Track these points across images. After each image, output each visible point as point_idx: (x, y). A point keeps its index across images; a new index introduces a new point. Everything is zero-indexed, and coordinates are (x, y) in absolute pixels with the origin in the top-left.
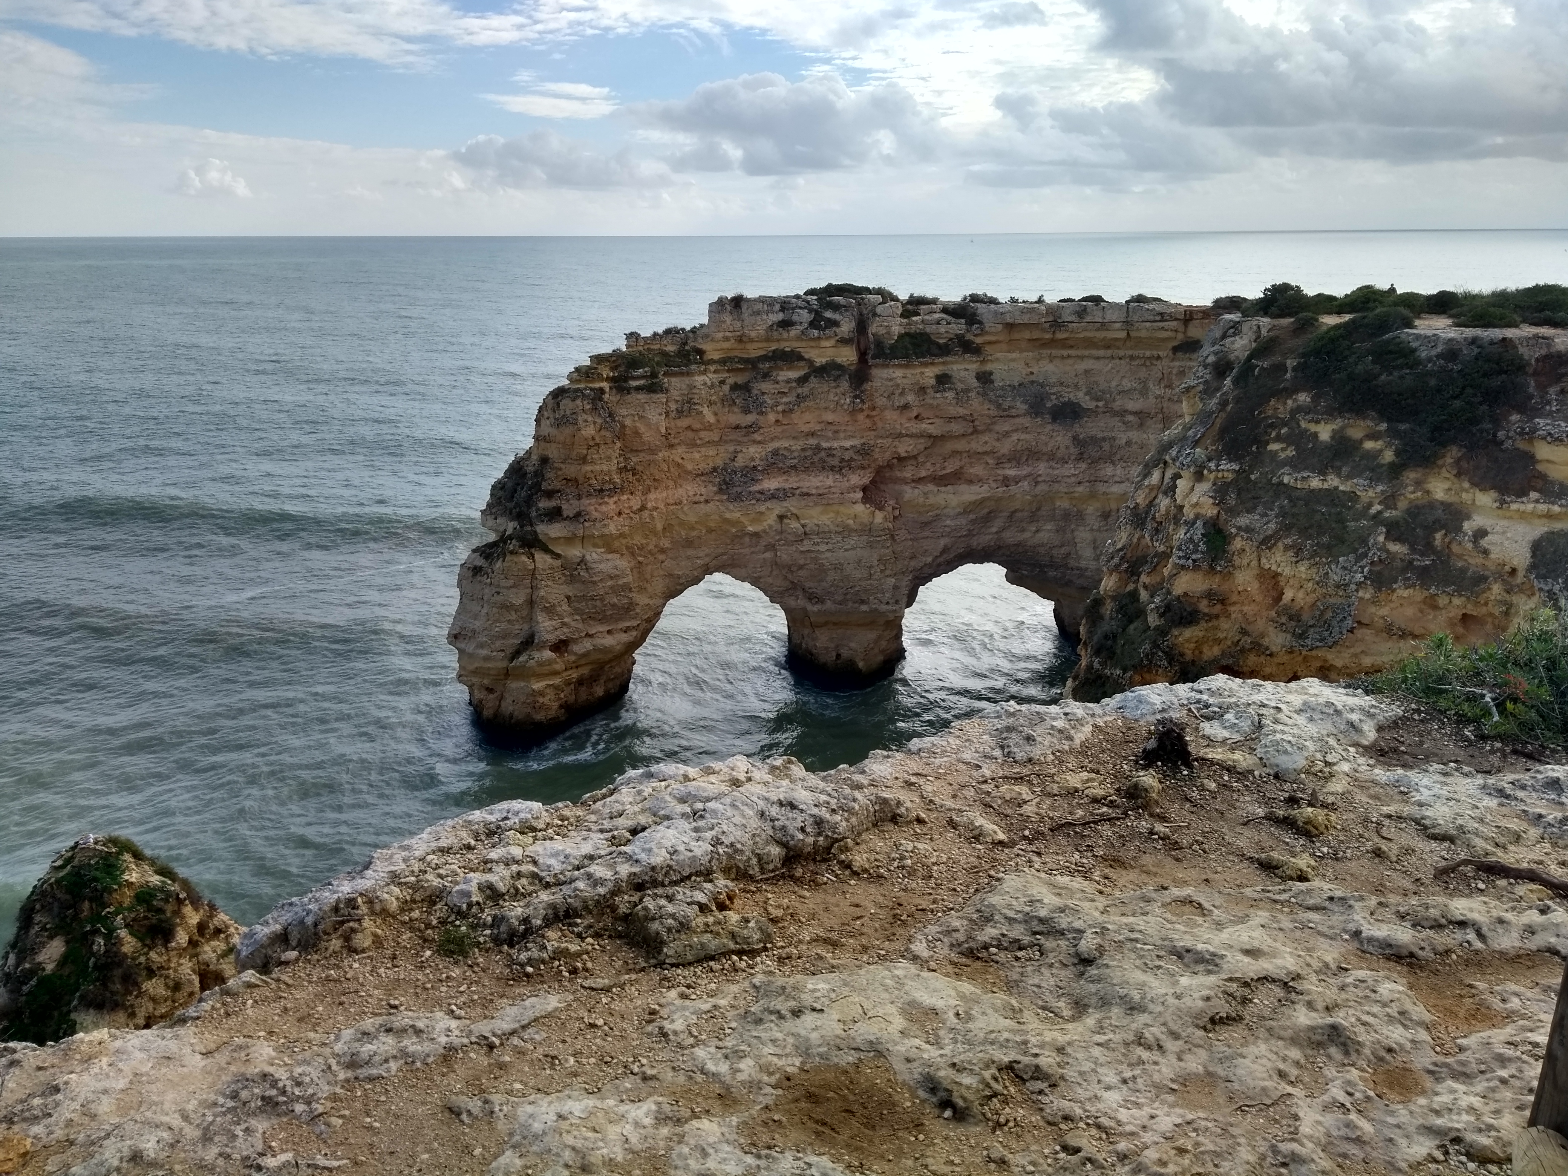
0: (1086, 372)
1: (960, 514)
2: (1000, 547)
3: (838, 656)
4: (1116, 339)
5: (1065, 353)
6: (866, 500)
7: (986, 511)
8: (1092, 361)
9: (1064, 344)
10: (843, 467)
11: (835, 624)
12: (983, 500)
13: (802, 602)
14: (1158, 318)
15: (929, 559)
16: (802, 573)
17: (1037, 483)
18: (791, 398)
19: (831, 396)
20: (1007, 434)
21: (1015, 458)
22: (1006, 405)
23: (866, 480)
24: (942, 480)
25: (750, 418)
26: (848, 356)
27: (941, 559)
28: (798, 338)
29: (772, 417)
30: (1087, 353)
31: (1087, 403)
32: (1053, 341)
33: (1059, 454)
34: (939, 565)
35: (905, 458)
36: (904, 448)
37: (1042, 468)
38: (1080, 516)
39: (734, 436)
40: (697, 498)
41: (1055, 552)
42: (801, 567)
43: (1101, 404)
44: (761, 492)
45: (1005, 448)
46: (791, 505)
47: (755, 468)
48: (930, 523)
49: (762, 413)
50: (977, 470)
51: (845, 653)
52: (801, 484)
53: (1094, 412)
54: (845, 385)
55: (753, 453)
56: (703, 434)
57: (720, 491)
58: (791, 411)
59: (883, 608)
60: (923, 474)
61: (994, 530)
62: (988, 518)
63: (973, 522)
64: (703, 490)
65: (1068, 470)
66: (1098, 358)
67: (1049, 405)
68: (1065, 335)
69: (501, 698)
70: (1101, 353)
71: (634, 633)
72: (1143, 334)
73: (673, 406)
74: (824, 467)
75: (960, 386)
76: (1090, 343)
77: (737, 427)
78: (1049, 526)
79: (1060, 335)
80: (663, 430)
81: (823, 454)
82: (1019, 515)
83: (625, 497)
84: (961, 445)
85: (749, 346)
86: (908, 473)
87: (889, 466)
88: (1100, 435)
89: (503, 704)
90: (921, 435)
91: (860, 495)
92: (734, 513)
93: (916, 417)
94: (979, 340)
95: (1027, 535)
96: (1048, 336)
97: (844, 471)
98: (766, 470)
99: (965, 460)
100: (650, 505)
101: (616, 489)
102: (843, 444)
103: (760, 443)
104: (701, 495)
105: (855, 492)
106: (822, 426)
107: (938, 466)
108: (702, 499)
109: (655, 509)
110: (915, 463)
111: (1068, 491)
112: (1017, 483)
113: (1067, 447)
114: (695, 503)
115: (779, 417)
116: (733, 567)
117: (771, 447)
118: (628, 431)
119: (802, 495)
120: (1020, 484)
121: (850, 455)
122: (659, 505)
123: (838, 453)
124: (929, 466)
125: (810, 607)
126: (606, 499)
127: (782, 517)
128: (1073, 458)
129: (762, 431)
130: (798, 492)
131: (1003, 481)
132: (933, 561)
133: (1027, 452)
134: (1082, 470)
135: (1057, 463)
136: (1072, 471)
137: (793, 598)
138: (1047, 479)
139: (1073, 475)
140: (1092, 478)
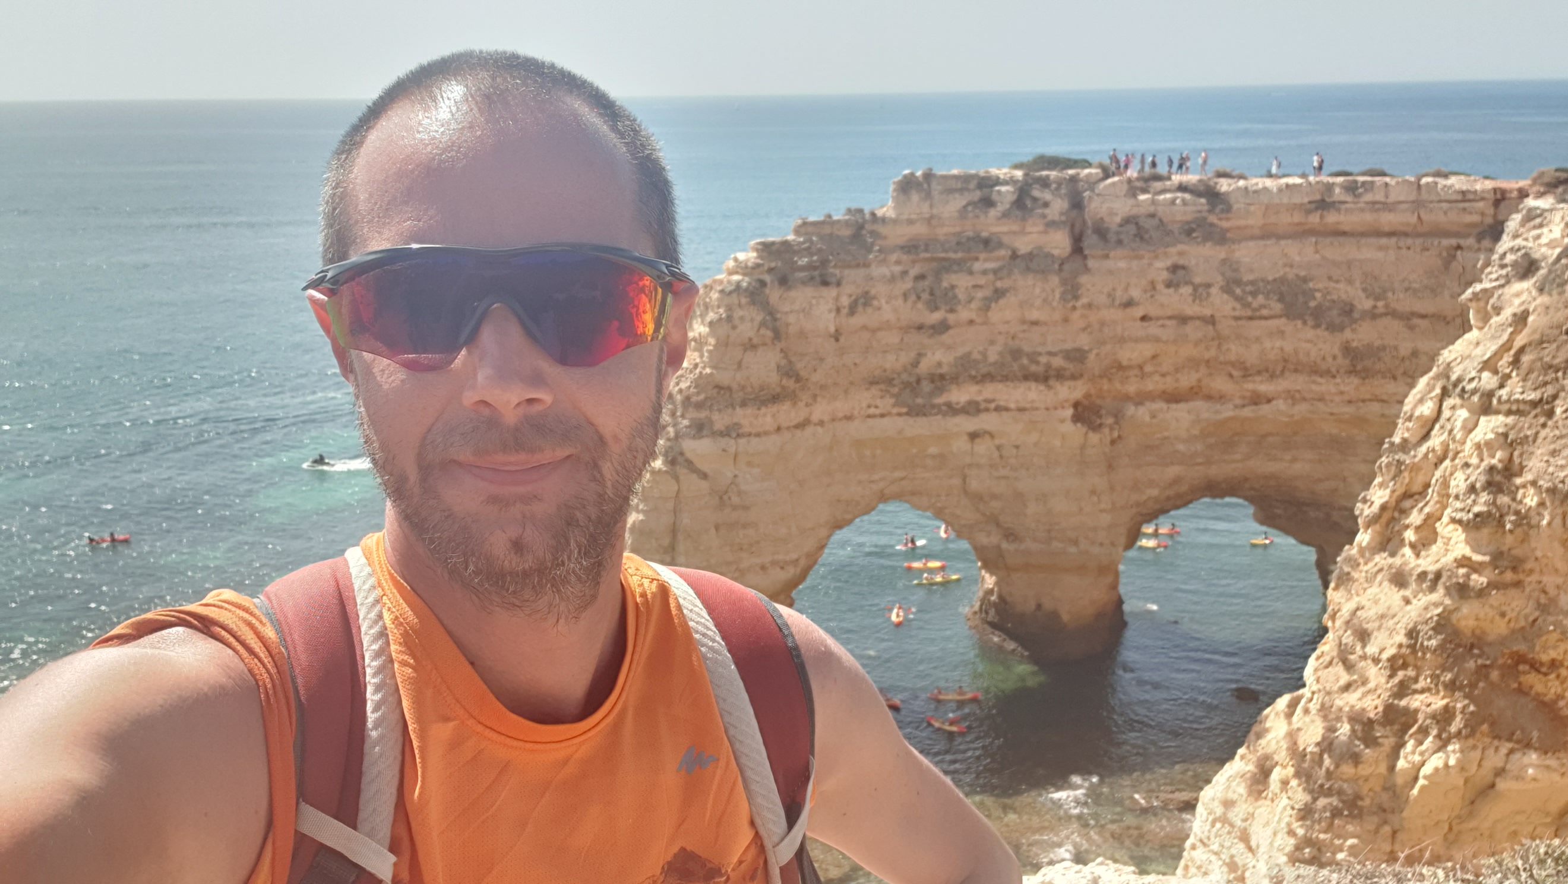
0: (1363, 263)
1: (1195, 436)
2: (1246, 479)
3: (1039, 606)
4: (1403, 225)
5: (1336, 240)
6: (1077, 418)
7: (1228, 434)
8: (1371, 252)
9: (1335, 230)
10: (1049, 376)
11: (1035, 567)
12: (1225, 421)
13: (995, 538)
14: (1460, 197)
15: (1155, 492)
16: (996, 504)
17: (1295, 401)
18: (988, 292)
19: (1037, 291)
20: (1256, 340)
21: (1267, 370)
22: (1255, 305)
23: (1077, 395)
24: (1173, 398)
25: (936, 317)
26: (1059, 243)
27: (1172, 492)
28: (998, 221)
29: (964, 314)
30: (1364, 240)
31: (1363, 302)
32: (1319, 225)
33: (1325, 366)
34: (1169, 499)
35: (1126, 367)
36: (1129, 354)
37: (1301, 383)
39: (917, 337)
40: (872, 411)
41: (1318, 487)
42: (994, 497)
43: (1380, 304)
44: (949, 405)
45: (1254, 356)
46: (986, 421)
47: (942, 377)
48: (1156, 446)
49: (952, 311)
50: (1220, 384)
51: (1048, 604)
52: (998, 396)
53: (1371, 314)
54: (1053, 278)
55: (938, 357)
56: (880, 334)
57: (898, 403)
58: (988, 308)
59: (1096, 550)
60: (1150, 388)
61: (1238, 457)
62: (1230, 443)
63: (1212, 447)
64: (878, 402)
65: (1336, 385)
66: (1379, 248)
67: (1312, 304)
68: (1335, 219)
70: (1384, 241)
71: (792, 569)
72: (1441, 218)
73: (845, 301)
74: (1028, 377)
75: (1198, 280)
77: (920, 328)
78: (1309, 455)
80: (832, 329)
81: (1025, 361)
82: (1270, 439)
83: (785, 407)
85: (939, 232)
86: (1131, 386)
87: (1107, 377)
88: (1378, 343)
90: (1147, 339)
91: (1069, 412)
92: (915, 429)
93: (1144, 318)
94: (1225, 224)
95: (1281, 465)
96: (1314, 220)
97: (1052, 382)
98: (955, 379)
99: (1203, 370)
100: (815, 418)
101: (775, 399)
102: (1050, 348)
103: (949, 348)
104: (876, 407)
105: (1063, 407)
106: (1025, 327)
107: (1169, 379)
108: (877, 412)
109: (821, 423)
110: (1139, 373)
111: (1335, 411)
112: (1269, 401)
113: (1335, 358)
114: (869, 416)
115: (973, 315)
116: (913, 493)
117: (961, 351)
118: (792, 330)
119: (998, 409)
120: (1274, 402)
121: (1058, 362)
122: (826, 418)
123: (1043, 359)
124: (1157, 378)
125: (1005, 545)
126: (763, 410)
127: (973, 436)
128: (1342, 371)
129: (951, 332)
130: (993, 406)
131: (1251, 398)
132: (1160, 494)
133: (1282, 363)
134: (1353, 386)
135: (1322, 377)
136: (1342, 388)
137: (984, 533)
138: (1308, 397)
139: (1342, 393)
140: (1367, 397)
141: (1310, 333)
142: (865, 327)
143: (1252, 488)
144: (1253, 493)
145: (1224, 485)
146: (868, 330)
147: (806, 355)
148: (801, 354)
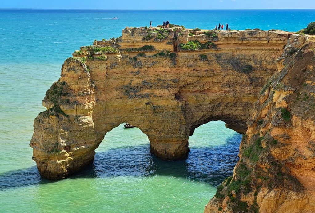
0: (253, 55)
1: (209, 103)
2: (223, 115)
3: (166, 152)
4: (264, 43)
5: (246, 48)
6: (176, 98)
7: (218, 102)
8: (256, 51)
9: (246, 45)
10: (168, 87)
11: (165, 141)
12: (217, 99)
13: (154, 133)
14: (279, 36)
16: (154, 123)
17: (236, 93)
18: (150, 63)
19: (164, 62)
20: (225, 76)
21: (228, 84)
22: (225, 66)
23: (176, 92)
24: (203, 92)
25: (137, 69)
26: (171, 48)
27: (202, 119)
28: (153, 42)
29: (144, 69)
30: (253, 48)
31: (254, 66)
32: (242, 44)
33: (244, 83)
34: (202, 121)
35: (190, 84)
36: (189, 80)
37: (238, 88)
38: (251, 105)
39: (131, 75)
41: (242, 117)
43: (258, 66)
44: (140, 95)
45: (225, 81)
46: (151, 100)
47: (138, 87)
48: (199, 106)
49: (140, 68)
50: (215, 88)
51: (168, 151)
52: (154, 93)
53: (256, 69)
54: (169, 58)
55: (137, 81)
56: (119, 75)
57: (125, 95)
58: (150, 67)
59: (182, 136)
60: (196, 90)
61: (221, 109)
62: (219, 105)
63: (214, 106)
64: (120, 94)
65: (247, 89)
66: (258, 50)
67: (240, 66)
68: (246, 42)
69: (47, 165)
70: (259, 48)
71: (94, 144)
72: (274, 42)
73: (109, 65)
74: (162, 87)
75: (209, 59)
76: (255, 45)
77: (132, 72)
78: (241, 108)
79: (244, 42)
80: (105, 73)
81: (161, 82)
82: (230, 104)
84: (209, 80)
85: (136, 44)
86: (191, 89)
87: (184, 87)
88: (258, 77)
89: (48, 168)
90: (196, 76)
91: (174, 97)
92: (130, 102)
93: (194, 70)
94: (216, 43)
95: (233, 111)
96: (241, 42)
98: (142, 88)
99: (211, 85)
100: (100, 99)
102: (168, 79)
103: (139, 78)
104: (119, 96)
105: (172, 96)
106: (161, 73)
107: (202, 87)
109: (102, 100)
110: (193, 86)
113: (247, 81)
114: (117, 99)
117: (144, 79)
119: (154, 96)
121: (171, 82)
122: (104, 99)
123: (167, 82)
124: (198, 87)
125: (156, 135)
127: (147, 104)
128: (248, 85)
129: (140, 74)
130: (152, 95)
131: (224, 92)
132: (200, 120)
133: (232, 83)
134: (252, 89)
135: (243, 86)
136: (248, 89)
137: (151, 132)
138: (240, 92)
139: (249, 91)
140: (255, 92)
141: (240, 74)
142: (115, 72)
143: (224, 118)
144: (225, 119)
145: (217, 117)
146: (116, 73)
147: (98, 80)
148: (96, 80)
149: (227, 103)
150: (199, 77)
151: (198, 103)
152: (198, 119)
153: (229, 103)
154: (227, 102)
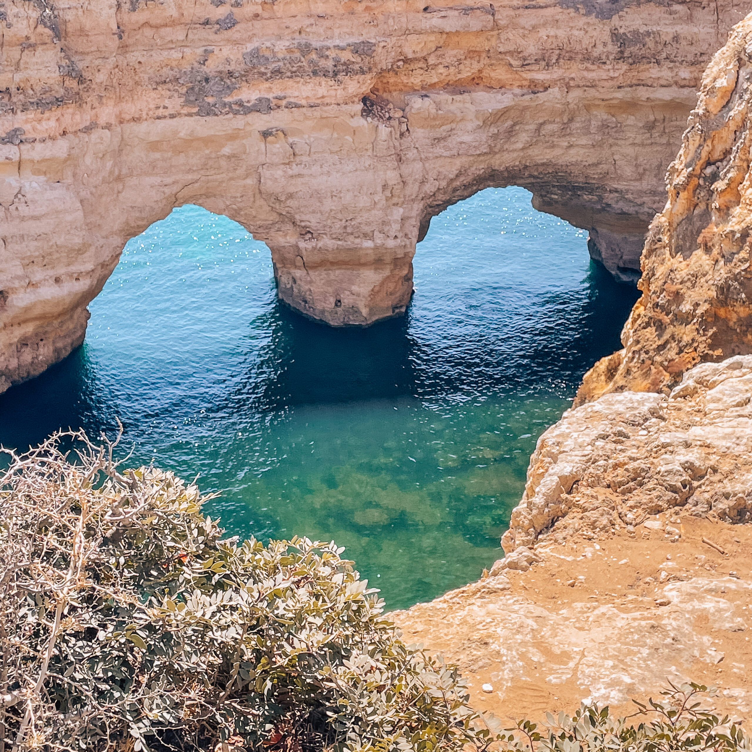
1: (478, 127)
2: (526, 167)
3: (338, 303)
6: (367, 112)
7: (509, 123)
10: (338, 71)
11: (332, 263)
12: (506, 111)
13: (291, 238)
16: (290, 203)
17: (569, 88)
20: (534, 29)
21: (544, 59)
23: (365, 89)
24: (456, 88)
27: (458, 183)
29: (249, 8)
33: (596, 53)
34: (455, 190)
35: (411, 60)
36: (412, 47)
37: (575, 70)
39: (203, 33)
40: (161, 112)
41: (591, 172)
42: (290, 196)
44: (240, 104)
47: (230, 74)
48: (444, 139)
49: (237, 5)
50: (499, 73)
51: (346, 298)
52: (289, 92)
56: (164, 31)
57: (188, 102)
59: (391, 243)
61: (520, 145)
62: (511, 132)
63: (495, 137)
64: (167, 102)
65: (606, 72)
77: (207, 23)
80: (115, 27)
81: (314, 56)
82: (549, 127)
83: (70, 110)
84: (479, 43)
86: (416, 77)
87: (394, 70)
88: (643, 29)
91: (361, 106)
92: (207, 129)
93: (426, 9)
95: (558, 152)
97: (340, 77)
98: (245, 76)
99: (485, 61)
100: (102, 121)
101: (59, 102)
102: (337, 42)
103: (236, 43)
104: (165, 107)
105: (353, 102)
106: (312, 21)
107: (452, 70)
108: (166, 113)
109: (108, 127)
110: (424, 66)
111: (606, 97)
112: (546, 89)
113: (605, 44)
114: (159, 118)
115: (259, 9)
116: (207, 195)
117: (250, 47)
118: (70, 28)
119: (289, 106)
120: (550, 90)
121: (346, 56)
122: (113, 121)
123: (332, 54)
124: (441, 69)
125: (302, 245)
126: (47, 114)
127: (266, 134)
128: (611, 57)
129: (237, 27)
130: (284, 103)
131: (529, 86)
132: (448, 185)
133: (557, 52)
134: (622, 72)
135: (593, 64)
136: (612, 74)
137: (281, 233)
138: (581, 84)
139: (612, 78)
140: (634, 82)
141: (582, 21)
142: (146, 24)
143: (531, 176)
144: (532, 180)
145: (506, 174)
146: (151, 26)
147: (88, 53)
148: (82, 53)
149: (541, 124)
150: (445, 36)
151: (444, 127)
152: (444, 184)
153: (544, 123)
154: (541, 121)
